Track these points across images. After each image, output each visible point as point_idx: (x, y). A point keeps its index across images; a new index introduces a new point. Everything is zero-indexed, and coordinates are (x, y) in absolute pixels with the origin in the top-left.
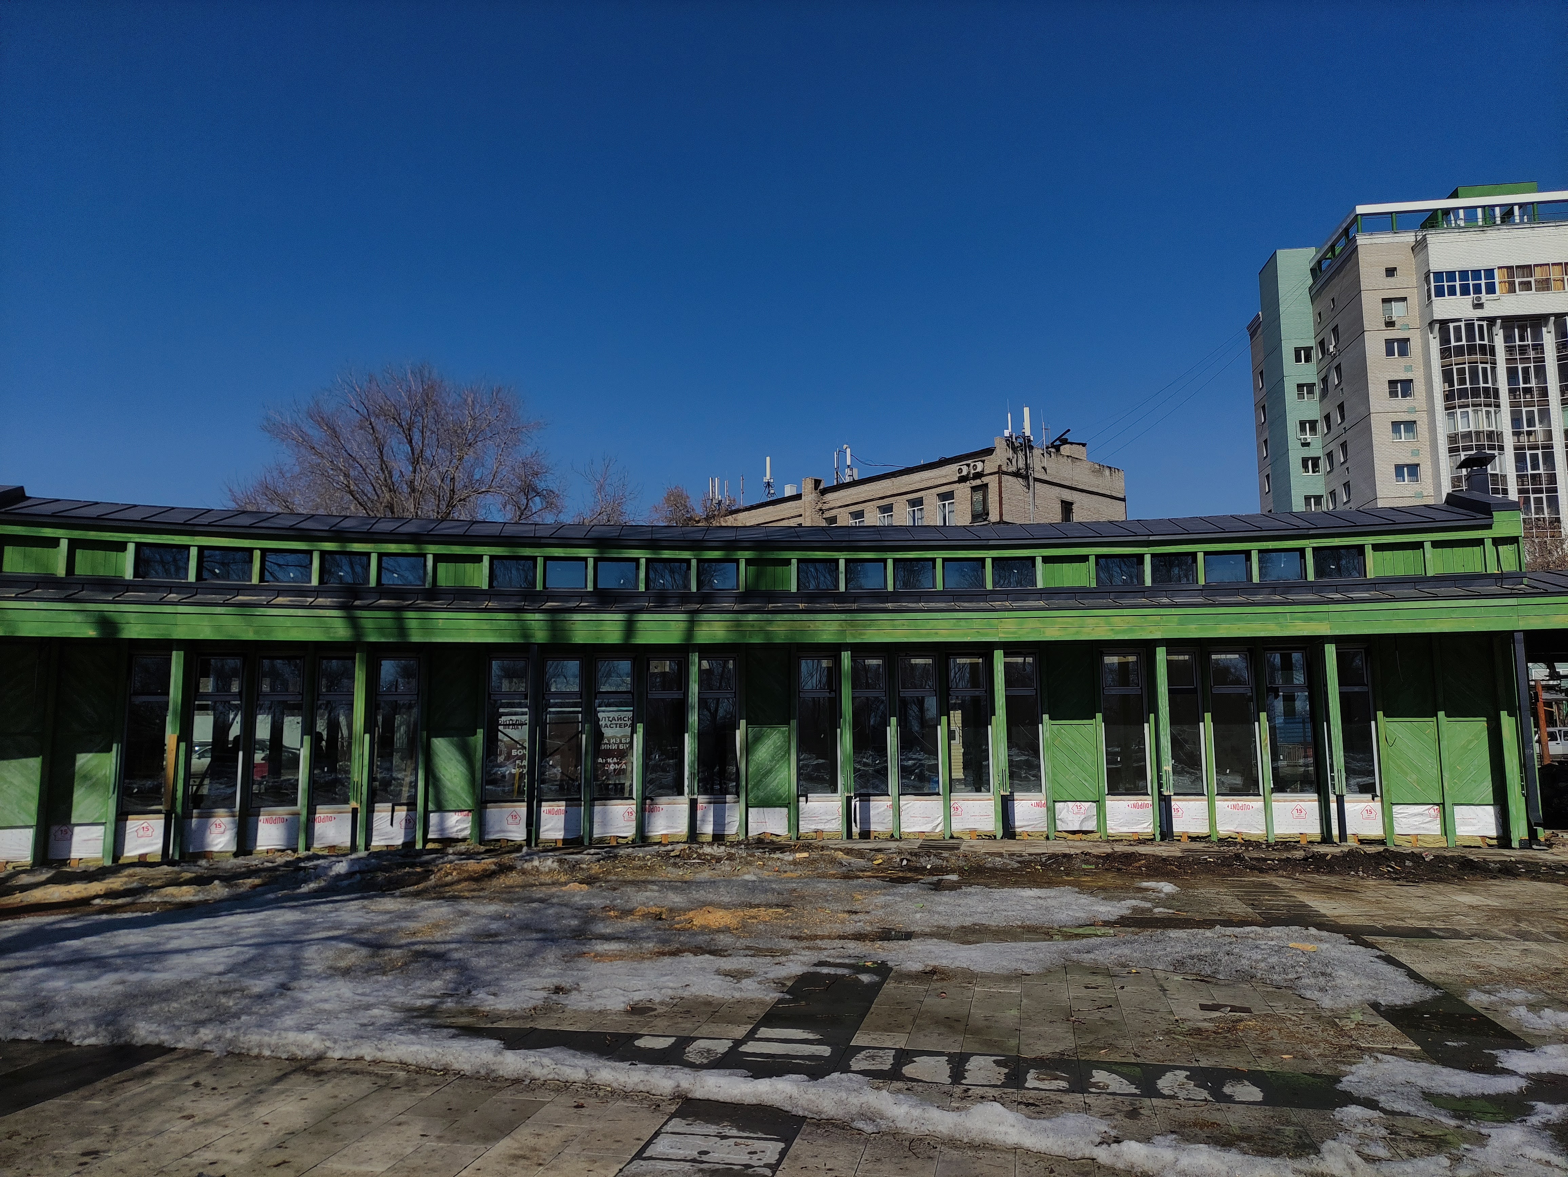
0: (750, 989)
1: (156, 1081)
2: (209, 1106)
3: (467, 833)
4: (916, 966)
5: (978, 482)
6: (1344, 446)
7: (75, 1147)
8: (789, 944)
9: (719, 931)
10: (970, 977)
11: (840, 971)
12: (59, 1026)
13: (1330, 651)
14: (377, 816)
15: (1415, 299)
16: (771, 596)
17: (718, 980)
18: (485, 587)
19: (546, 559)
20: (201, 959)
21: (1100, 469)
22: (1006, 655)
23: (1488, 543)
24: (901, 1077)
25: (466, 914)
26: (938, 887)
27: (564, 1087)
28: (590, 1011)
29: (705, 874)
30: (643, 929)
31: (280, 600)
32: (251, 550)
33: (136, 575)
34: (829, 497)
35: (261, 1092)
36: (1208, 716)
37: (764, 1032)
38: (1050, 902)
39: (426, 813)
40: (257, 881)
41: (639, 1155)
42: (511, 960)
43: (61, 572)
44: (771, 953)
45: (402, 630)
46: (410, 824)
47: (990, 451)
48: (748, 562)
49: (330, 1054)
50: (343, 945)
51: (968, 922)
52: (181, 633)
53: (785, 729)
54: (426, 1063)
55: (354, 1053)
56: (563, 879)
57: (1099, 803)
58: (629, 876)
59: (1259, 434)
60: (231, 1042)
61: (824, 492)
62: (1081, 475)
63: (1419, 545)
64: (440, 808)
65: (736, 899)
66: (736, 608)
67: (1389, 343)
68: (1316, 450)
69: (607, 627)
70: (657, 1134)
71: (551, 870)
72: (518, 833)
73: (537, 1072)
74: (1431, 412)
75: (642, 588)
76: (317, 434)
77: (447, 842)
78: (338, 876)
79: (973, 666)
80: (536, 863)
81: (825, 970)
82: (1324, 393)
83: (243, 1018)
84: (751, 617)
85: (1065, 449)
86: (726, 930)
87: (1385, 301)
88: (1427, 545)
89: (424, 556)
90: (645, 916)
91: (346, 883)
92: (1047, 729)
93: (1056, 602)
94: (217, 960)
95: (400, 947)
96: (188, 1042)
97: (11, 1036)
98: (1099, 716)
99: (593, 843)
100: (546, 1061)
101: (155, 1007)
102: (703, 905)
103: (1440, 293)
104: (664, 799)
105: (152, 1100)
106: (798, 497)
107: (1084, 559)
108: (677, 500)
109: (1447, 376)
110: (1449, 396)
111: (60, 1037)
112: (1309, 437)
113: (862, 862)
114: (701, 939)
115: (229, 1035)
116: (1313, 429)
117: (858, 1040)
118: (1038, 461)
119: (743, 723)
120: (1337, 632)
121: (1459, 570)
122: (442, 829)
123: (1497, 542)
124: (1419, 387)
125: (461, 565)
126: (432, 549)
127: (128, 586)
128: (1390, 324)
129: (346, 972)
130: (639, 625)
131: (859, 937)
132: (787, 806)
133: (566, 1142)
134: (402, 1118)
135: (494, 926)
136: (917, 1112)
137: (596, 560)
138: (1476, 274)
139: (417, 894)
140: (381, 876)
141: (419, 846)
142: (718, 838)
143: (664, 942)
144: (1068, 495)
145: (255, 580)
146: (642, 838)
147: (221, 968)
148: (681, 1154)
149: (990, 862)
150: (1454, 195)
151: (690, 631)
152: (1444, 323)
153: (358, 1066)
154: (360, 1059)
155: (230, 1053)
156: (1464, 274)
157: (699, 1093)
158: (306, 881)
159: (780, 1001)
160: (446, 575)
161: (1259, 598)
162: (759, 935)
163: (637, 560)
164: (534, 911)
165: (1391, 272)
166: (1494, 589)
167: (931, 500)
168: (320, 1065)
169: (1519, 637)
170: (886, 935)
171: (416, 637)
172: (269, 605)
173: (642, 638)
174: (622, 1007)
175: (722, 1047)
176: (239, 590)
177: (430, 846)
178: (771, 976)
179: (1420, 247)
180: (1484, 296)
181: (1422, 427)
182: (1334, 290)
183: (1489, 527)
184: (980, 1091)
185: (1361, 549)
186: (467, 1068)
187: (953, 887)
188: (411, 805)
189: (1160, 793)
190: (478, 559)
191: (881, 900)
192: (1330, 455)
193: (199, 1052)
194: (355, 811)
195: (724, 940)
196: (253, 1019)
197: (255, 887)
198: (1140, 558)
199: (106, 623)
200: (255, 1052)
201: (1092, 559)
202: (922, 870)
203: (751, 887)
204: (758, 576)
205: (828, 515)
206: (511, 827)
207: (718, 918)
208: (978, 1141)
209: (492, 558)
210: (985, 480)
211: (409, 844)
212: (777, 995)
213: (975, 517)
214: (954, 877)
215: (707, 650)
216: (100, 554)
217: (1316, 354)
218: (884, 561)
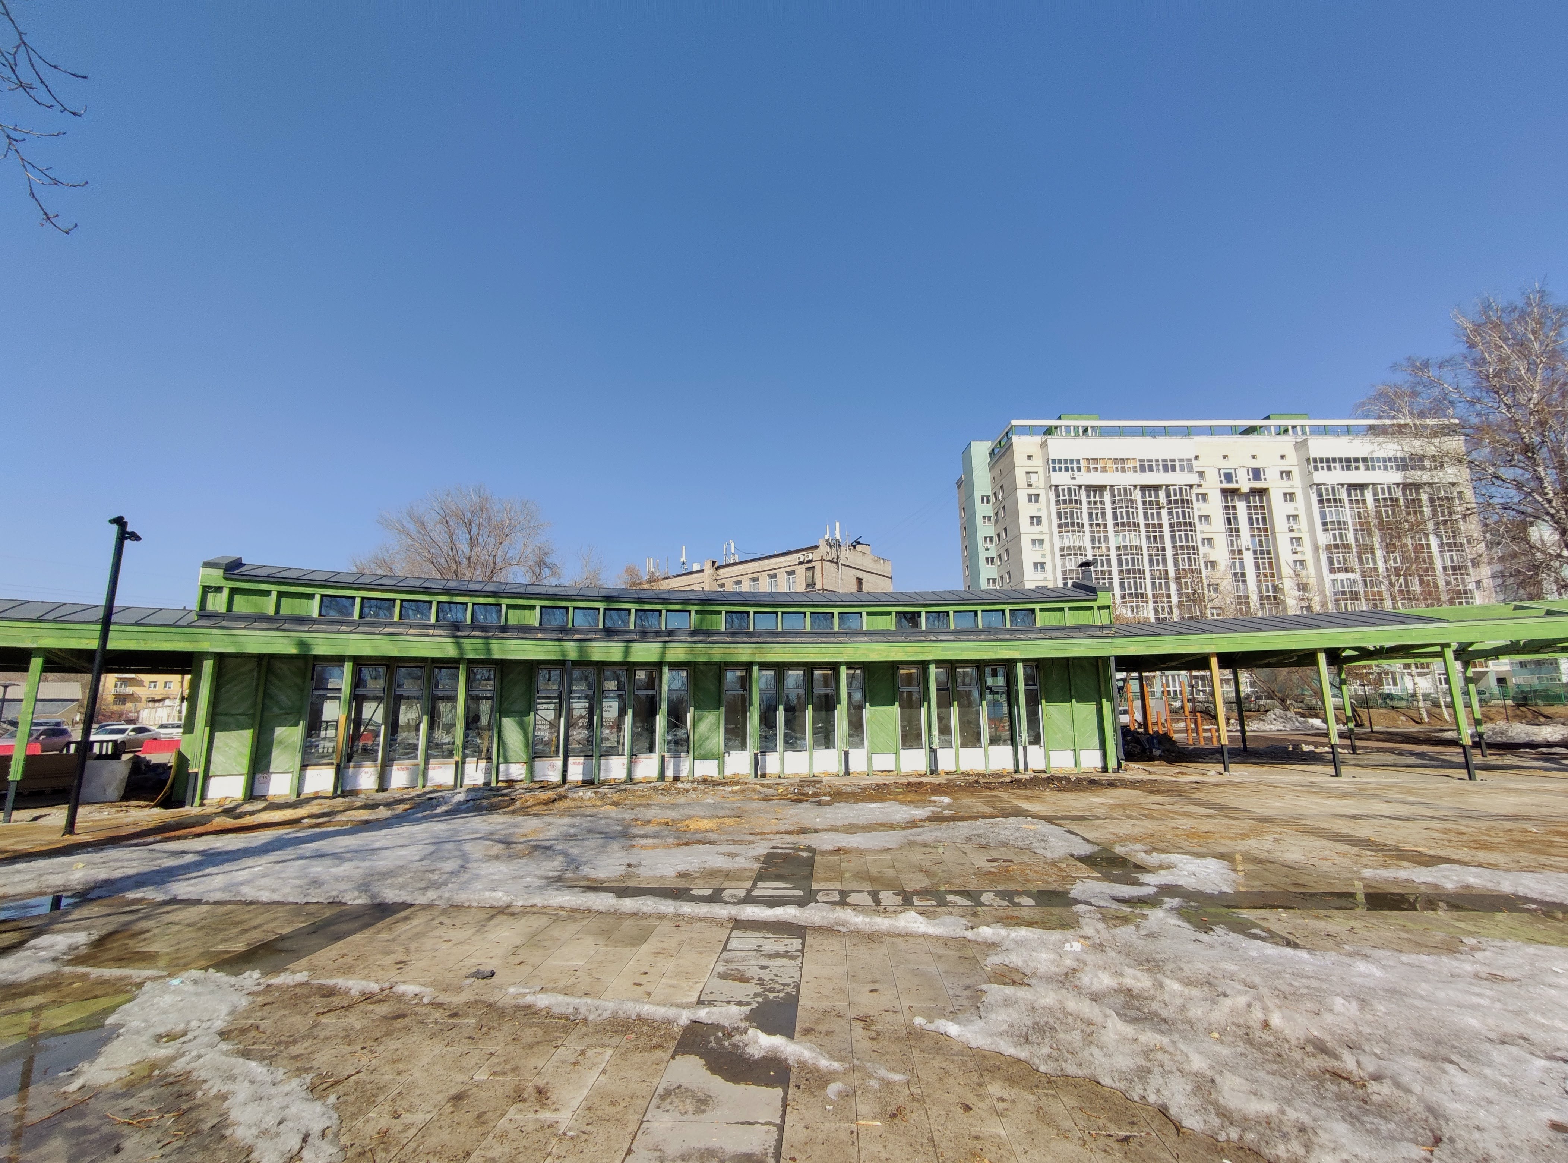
0: (740, 863)
1: (415, 922)
2: (457, 935)
3: (522, 777)
4: (830, 847)
5: (809, 565)
6: (1007, 551)
7: (389, 960)
8: (752, 838)
9: (707, 831)
10: (861, 852)
11: (788, 851)
12: (334, 893)
13: (1020, 666)
14: (467, 766)
15: (1041, 471)
16: (709, 633)
17: (722, 858)
18: (537, 625)
19: (575, 608)
20: (403, 852)
21: (877, 561)
22: (848, 668)
23: (1096, 609)
24: (848, 904)
25: (550, 824)
26: (820, 803)
27: (663, 916)
28: (654, 877)
29: (682, 800)
30: (662, 831)
31: (412, 631)
32: (394, 600)
33: (320, 615)
34: (721, 571)
35: (484, 926)
36: (955, 703)
37: (760, 884)
38: (889, 810)
39: (498, 763)
40: (407, 806)
41: (724, 949)
42: (592, 849)
43: (271, 612)
44: (743, 842)
45: (488, 651)
46: (488, 771)
47: (816, 547)
48: (697, 612)
49: (514, 903)
50: (487, 842)
51: (846, 822)
52: (351, 651)
53: (717, 713)
54: (576, 907)
55: (530, 902)
56: (599, 803)
57: (897, 754)
58: (637, 802)
59: (963, 543)
60: (449, 899)
61: (718, 568)
62: (867, 562)
63: (1062, 609)
64: (506, 761)
65: (707, 813)
66: (689, 639)
67: (1030, 495)
68: (993, 553)
69: (613, 651)
70: (728, 939)
71: (590, 798)
72: (554, 777)
73: (645, 909)
74: (1051, 533)
75: (632, 627)
76: (412, 527)
77: (511, 783)
78: (459, 803)
79: (825, 675)
80: (581, 794)
81: (779, 851)
82: (997, 521)
83: (450, 885)
84: (700, 645)
85: (858, 547)
86: (711, 831)
87: (1028, 473)
88: (1066, 609)
89: (500, 605)
90: (659, 824)
91: (464, 807)
92: (869, 711)
93: (874, 638)
94: (412, 853)
95: (521, 843)
96: (421, 900)
97: (305, 900)
98: (897, 704)
99: (602, 783)
100: (649, 903)
101: (389, 881)
102: (691, 817)
103: (1054, 470)
104: (643, 755)
105: (418, 933)
106: (702, 571)
107: (889, 613)
108: (632, 572)
109: (1059, 515)
110: (1060, 526)
111: (337, 900)
112: (989, 545)
113: (771, 791)
114: (698, 836)
115: (447, 895)
116: (991, 540)
117: (815, 886)
118: (845, 554)
119: (692, 709)
120: (1023, 657)
121: (1082, 623)
122: (507, 774)
123: (1100, 608)
124: (1044, 520)
125: (522, 611)
126: (505, 602)
127: (314, 622)
128: (1030, 485)
129: (497, 857)
130: (632, 650)
131: (789, 832)
132: (718, 759)
133: (681, 944)
134: (577, 936)
135: (572, 830)
136: (867, 920)
137: (605, 609)
138: (1072, 461)
139: (513, 812)
140: (485, 802)
141: (493, 784)
142: (676, 779)
143: (678, 838)
144: (861, 575)
145: (396, 618)
146: (630, 779)
147: (417, 858)
148: (747, 947)
149: (844, 789)
150: (1060, 418)
151: (663, 654)
152: (1057, 486)
153: (534, 910)
154: (534, 906)
155: (451, 906)
156: (1066, 461)
157: (743, 917)
158: (438, 806)
159: (761, 868)
160: (514, 618)
161: (982, 637)
162: (730, 833)
163: (629, 610)
164: (591, 822)
165: (1030, 457)
166: (1099, 633)
167: (782, 576)
168: (511, 910)
169: (1112, 659)
170: (804, 831)
171: (496, 656)
172: (407, 635)
173: (633, 658)
174: (673, 874)
175: (742, 893)
176: (385, 625)
177: (500, 784)
178: (750, 855)
179: (1044, 445)
180: (1076, 472)
181: (1047, 542)
182: (1001, 465)
183: (1096, 600)
184: (893, 908)
185: (1033, 611)
186: (602, 908)
187: (829, 803)
188: (489, 758)
189: (930, 748)
190: (533, 607)
191: (792, 812)
192: (1000, 556)
193: (430, 906)
194: (457, 763)
195: (712, 836)
196: (455, 886)
197: (407, 810)
198: (919, 614)
199: (302, 644)
200: (467, 904)
201: (893, 614)
202: (806, 795)
203: (714, 806)
204: (702, 620)
205: (719, 582)
206: (550, 773)
207: (705, 824)
208: (903, 932)
209: (542, 607)
210: (814, 564)
211: (487, 784)
212: (759, 865)
213: (808, 586)
214: (827, 798)
215: (675, 666)
216: (297, 601)
217: (992, 500)
218: (776, 613)
